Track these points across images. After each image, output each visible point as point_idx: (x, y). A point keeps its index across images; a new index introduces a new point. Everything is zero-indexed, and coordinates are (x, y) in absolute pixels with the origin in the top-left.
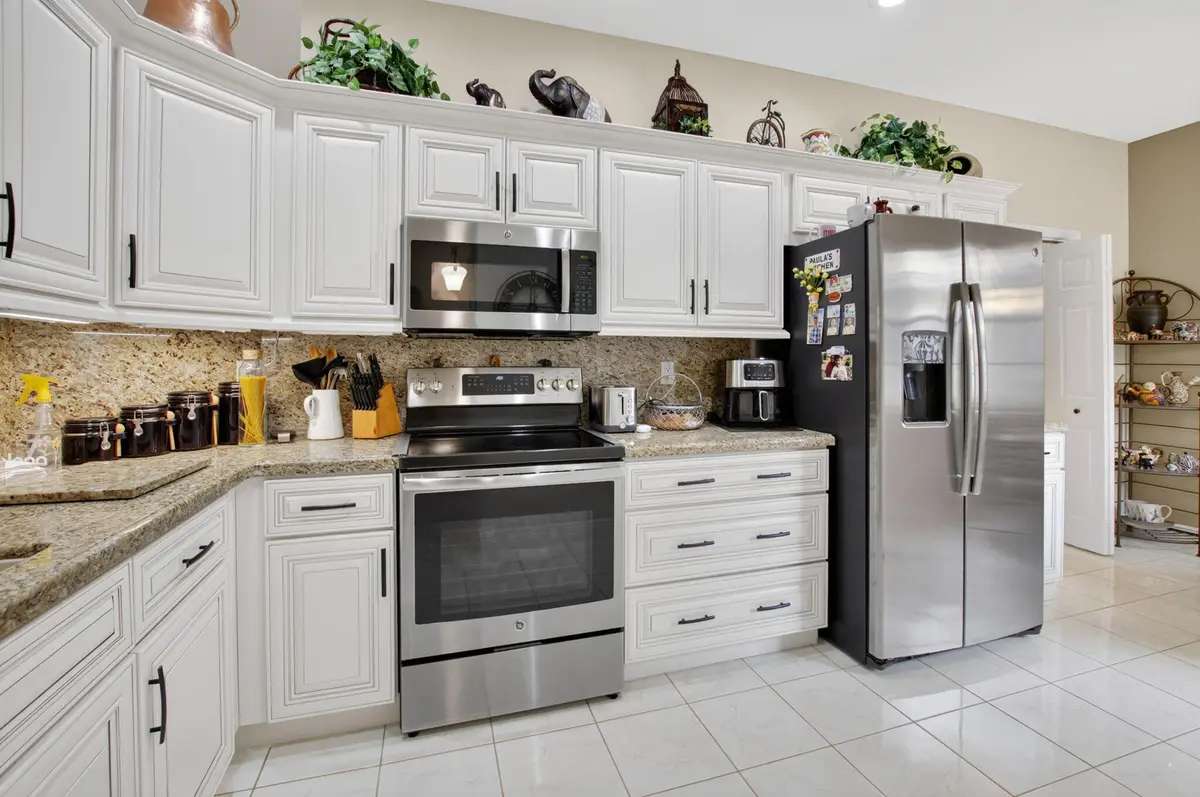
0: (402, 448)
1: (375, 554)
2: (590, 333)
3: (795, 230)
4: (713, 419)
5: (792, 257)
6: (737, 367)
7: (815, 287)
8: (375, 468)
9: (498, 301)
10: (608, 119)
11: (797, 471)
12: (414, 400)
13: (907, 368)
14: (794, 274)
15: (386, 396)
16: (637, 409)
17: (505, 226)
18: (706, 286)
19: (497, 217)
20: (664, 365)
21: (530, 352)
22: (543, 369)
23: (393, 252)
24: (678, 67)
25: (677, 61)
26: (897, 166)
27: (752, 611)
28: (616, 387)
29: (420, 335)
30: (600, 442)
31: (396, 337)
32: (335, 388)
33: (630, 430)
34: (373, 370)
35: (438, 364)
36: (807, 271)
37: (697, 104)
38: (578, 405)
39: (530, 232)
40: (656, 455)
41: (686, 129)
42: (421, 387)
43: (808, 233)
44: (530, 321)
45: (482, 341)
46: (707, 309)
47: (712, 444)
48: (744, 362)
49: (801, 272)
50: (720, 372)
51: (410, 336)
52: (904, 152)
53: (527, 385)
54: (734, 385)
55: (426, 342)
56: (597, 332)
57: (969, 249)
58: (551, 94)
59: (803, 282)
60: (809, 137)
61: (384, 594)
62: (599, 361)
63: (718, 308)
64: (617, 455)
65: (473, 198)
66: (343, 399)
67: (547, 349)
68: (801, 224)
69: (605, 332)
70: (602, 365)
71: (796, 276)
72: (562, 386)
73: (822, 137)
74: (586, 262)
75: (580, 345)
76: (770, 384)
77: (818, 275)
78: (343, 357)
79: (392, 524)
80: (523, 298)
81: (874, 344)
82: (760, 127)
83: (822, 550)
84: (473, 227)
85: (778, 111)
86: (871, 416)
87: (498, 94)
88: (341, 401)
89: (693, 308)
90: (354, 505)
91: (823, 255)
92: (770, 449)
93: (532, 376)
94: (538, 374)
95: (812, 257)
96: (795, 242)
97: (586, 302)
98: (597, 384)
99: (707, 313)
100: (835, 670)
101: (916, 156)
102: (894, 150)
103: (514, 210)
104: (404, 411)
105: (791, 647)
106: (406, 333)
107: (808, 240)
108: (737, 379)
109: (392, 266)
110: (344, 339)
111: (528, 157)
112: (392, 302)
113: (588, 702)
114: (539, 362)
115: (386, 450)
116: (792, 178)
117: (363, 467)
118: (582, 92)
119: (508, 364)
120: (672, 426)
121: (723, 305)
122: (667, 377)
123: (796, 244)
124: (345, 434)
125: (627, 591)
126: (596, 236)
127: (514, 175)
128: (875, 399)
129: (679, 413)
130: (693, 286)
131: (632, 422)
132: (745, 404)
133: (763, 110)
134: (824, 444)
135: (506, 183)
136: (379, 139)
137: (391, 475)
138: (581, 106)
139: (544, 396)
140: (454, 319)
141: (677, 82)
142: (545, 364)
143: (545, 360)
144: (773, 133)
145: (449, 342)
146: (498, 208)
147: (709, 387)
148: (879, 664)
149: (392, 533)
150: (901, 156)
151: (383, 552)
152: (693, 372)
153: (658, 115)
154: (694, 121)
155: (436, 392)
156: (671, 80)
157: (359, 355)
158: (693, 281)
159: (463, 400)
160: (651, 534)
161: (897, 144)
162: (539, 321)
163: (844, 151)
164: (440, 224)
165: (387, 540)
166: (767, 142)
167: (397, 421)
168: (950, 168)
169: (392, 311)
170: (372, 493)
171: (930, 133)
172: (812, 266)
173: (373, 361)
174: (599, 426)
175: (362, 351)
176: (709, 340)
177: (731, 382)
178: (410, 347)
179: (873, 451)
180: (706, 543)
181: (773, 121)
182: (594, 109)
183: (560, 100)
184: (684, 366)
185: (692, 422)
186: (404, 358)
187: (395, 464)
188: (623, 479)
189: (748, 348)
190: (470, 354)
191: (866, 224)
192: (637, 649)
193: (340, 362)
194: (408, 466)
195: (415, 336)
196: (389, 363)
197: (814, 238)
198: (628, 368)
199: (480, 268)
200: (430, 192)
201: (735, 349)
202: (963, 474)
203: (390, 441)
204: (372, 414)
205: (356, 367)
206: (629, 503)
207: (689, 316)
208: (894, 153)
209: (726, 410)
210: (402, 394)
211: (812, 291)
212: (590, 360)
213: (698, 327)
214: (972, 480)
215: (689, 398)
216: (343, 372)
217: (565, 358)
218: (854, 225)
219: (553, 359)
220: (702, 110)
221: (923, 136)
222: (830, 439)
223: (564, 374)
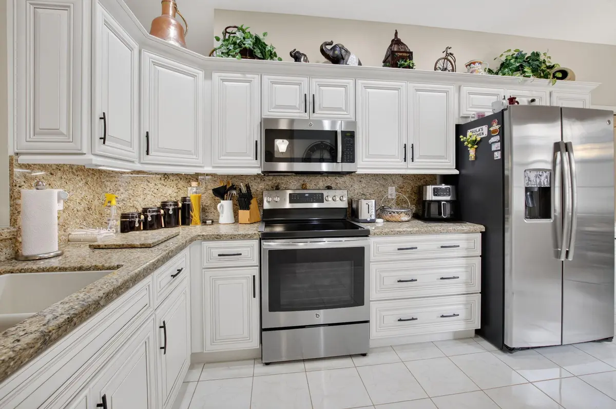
0: (262, 228)
1: (250, 278)
2: (352, 172)
3: (461, 115)
4: (416, 216)
5: (460, 130)
6: (430, 189)
7: (473, 145)
8: (250, 237)
9: (304, 157)
10: (360, 64)
11: (463, 244)
12: (266, 206)
13: (527, 189)
14: (461, 139)
15: (254, 203)
16: (376, 211)
17: (309, 120)
18: (412, 147)
19: (305, 116)
20: (390, 188)
21: (322, 182)
22: (328, 191)
23: (256, 135)
24: (396, 33)
25: (396, 31)
26: (521, 78)
27: (438, 317)
28: (365, 199)
29: (270, 174)
30: (358, 227)
31: (258, 175)
32: (230, 200)
33: (373, 221)
34: (247, 191)
35: (277, 188)
36: (468, 137)
37: (407, 52)
38: (346, 208)
39: (320, 122)
40: (386, 234)
41: (401, 66)
42: (270, 199)
43: (469, 117)
44: (320, 167)
45: (298, 177)
46: (413, 159)
47: (416, 229)
48: (433, 187)
49: (465, 138)
50: (420, 192)
51: (264, 175)
52: (525, 70)
53: (320, 199)
54: (428, 199)
55: (271, 177)
56: (355, 172)
57: (565, 121)
58: (331, 53)
59: (466, 143)
60: (470, 65)
61: (254, 297)
62: (356, 186)
63: (417, 159)
64: (366, 234)
65: (294, 107)
66: (234, 205)
67: (330, 181)
68: (464, 112)
69: (359, 171)
70: (357, 188)
71: (462, 139)
72: (338, 199)
73: (477, 64)
74: (349, 137)
75: (346, 178)
76: (448, 198)
77: (474, 139)
78: (234, 185)
79: (258, 264)
80: (317, 155)
81: (508, 176)
82: (441, 62)
83: (478, 287)
84: (292, 121)
85: (451, 52)
86: (506, 216)
87: (305, 56)
88: (233, 206)
89: (405, 159)
90: (241, 254)
91: (477, 129)
92: (448, 232)
93: (322, 194)
94: (326, 193)
95: (472, 130)
96: (462, 122)
97: (350, 156)
98: (355, 198)
99: (413, 161)
100: (485, 351)
101: (533, 72)
102: (520, 69)
103: (314, 112)
104: (262, 211)
105: (460, 338)
106: (263, 173)
107: (469, 120)
108: (430, 195)
109: (256, 141)
110: (235, 176)
111: (320, 85)
112: (256, 159)
113: (351, 356)
114: (327, 187)
115: (255, 229)
116: (460, 87)
117: (245, 237)
118: (347, 51)
119: (311, 188)
120: (394, 219)
121: (421, 157)
122: (391, 195)
123: (462, 123)
124: (235, 221)
125: (371, 302)
126: (354, 123)
127: (314, 95)
128: (508, 207)
129: (398, 213)
130: (405, 147)
131: (373, 217)
132: (434, 209)
133: (443, 52)
134: (479, 230)
135: (309, 99)
136: (249, 81)
137: (257, 241)
138: (346, 58)
139: (329, 203)
140: (283, 167)
141: (396, 42)
142: (329, 188)
143: (329, 186)
144: (449, 64)
145: (283, 177)
146: (306, 112)
147: (414, 200)
148: (511, 350)
149: (258, 268)
150: (524, 72)
151: (254, 276)
152: (405, 192)
153: (387, 59)
154: (406, 61)
155: (277, 202)
156: (393, 41)
157: (241, 184)
158: (405, 145)
159: (288, 205)
160: (383, 274)
161: (521, 66)
162: (325, 167)
163: (490, 71)
164: (276, 121)
165: (256, 272)
166: (446, 69)
167: (258, 215)
168: (554, 77)
169: (257, 163)
170: (249, 249)
171: (542, 58)
172: (473, 134)
173: (248, 187)
174: (357, 219)
175: (242, 182)
176: (415, 175)
177: (426, 198)
178: (264, 180)
179: (507, 235)
180: (412, 280)
181: (449, 58)
182: (352, 60)
183: (335, 56)
184: (400, 189)
185: (406, 218)
186: (262, 186)
187: (259, 235)
188: (369, 246)
189: (436, 179)
190: (293, 183)
191: (503, 111)
192: (376, 332)
193: (233, 187)
194: (266, 237)
195: (267, 174)
196: (256, 187)
197: (473, 120)
198: (370, 190)
199: (296, 141)
200: (274, 106)
201: (428, 179)
202: (561, 249)
203: (256, 225)
204: (247, 212)
205: (240, 190)
206: (372, 258)
207: (403, 163)
208: (520, 70)
209: (424, 212)
210: (261, 202)
211: (471, 148)
212: (352, 186)
213: (407, 168)
214: (567, 252)
215: (404, 206)
216: (234, 192)
217: (339, 185)
218: (496, 112)
219: (332, 186)
220: (410, 55)
221: (538, 60)
222: (483, 228)
223: (338, 193)
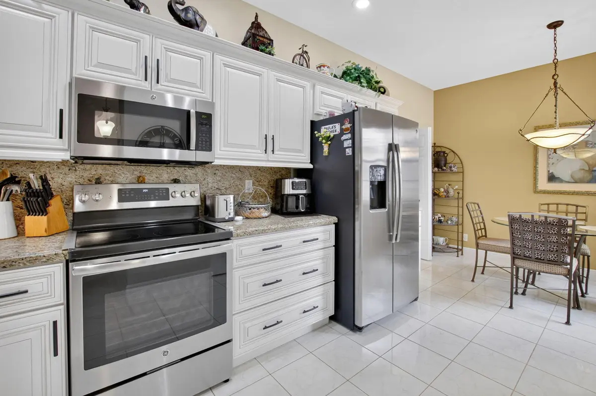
0: (71, 243)
1: (47, 327)
2: (207, 163)
3: (315, 112)
4: (274, 211)
5: (315, 126)
6: (288, 183)
7: (327, 141)
8: (48, 260)
9: (139, 140)
10: (217, 36)
11: (321, 237)
12: (79, 207)
13: (372, 183)
14: (315, 134)
15: (55, 205)
16: (234, 206)
17: (150, 92)
18: (273, 139)
19: (146, 85)
20: (247, 181)
21: (166, 173)
22: (175, 185)
23: (64, 101)
24: (257, 17)
25: (256, 13)
26: (359, 87)
27: (301, 314)
28: (221, 195)
29: (85, 161)
30: (210, 229)
31: (64, 163)
32: (8, 200)
33: (231, 220)
34: (43, 186)
35: (98, 181)
36: (322, 133)
37: (267, 38)
38: (197, 206)
39: (162, 97)
40: (251, 234)
41: (262, 51)
42: (86, 198)
43: (322, 115)
44: (161, 154)
45: (133, 167)
46: (273, 151)
47: (280, 226)
48: (291, 180)
49: (319, 134)
50: (277, 186)
51: (76, 162)
52: (362, 80)
53: (164, 195)
54: (286, 193)
55: (89, 167)
56: (211, 163)
58: (183, 15)
59: (320, 139)
60: (320, 67)
61: (56, 354)
62: (210, 179)
63: (278, 151)
64: (227, 237)
65: (127, 70)
66: (16, 207)
67: (176, 172)
68: (318, 110)
69: (217, 162)
70: (211, 182)
71: (317, 135)
72: (188, 195)
73: (326, 67)
74: (205, 120)
75: (198, 170)
76: (304, 192)
77: (328, 135)
78: (17, 177)
79: (63, 300)
80: (157, 139)
81: (358, 171)
82: (298, 57)
83: (332, 277)
84: (121, 89)
85: (307, 51)
86: (356, 206)
87: (146, 7)
88: (14, 210)
89: (266, 150)
90: (26, 292)
91: (331, 126)
92: (309, 226)
93: (167, 189)
94: (172, 188)
95: (325, 127)
96: (316, 119)
97: (206, 143)
98: (209, 193)
99: (273, 153)
100: (339, 334)
101: (367, 83)
102: (357, 79)
103: (158, 82)
104: (71, 215)
105: (318, 328)
106: (73, 159)
107: (321, 118)
108: (288, 188)
109: (61, 111)
110: (17, 163)
111: (167, 50)
112: (61, 137)
113: (211, 389)
114: (172, 180)
115: (57, 245)
116: (314, 86)
117: (33, 261)
118: (202, 18)
119: (151, 182)
120: (254, 216)
121: (281, 149)
122: (249, 189)
123: (316, 120)
124: (18, 234)
125: (234, 317)
126: (212, 104)
127: (158, 60)
128: (358, 198)
129: (258, 209)
130: (266, 138)
131: (232, 215)
132: (291, 203)
133: (299, 49)
134: (333, 222)
135: (152, 64)
136: (51, 17)
137: (61, 265)
138: (201, 26)
139: (176, 201)
140: (106, 151)
141: (256, 25)
142: (176, 181)
143: (176, 179)
144: (305, 61)
145: (108, 167)
146: (146, 80)
147: (271, 194)
148: (360, 329)
149: (63, 308)
150: (361, 83)
151: (55, 323)
152: (262, 186)
153: (247, 41)
154: (267, 48)
155: (97, 201)
156: (253, 23)
157: (31, 175)
158: (266, 135)
159: (114, 205)
160: (247, 281)
161: (359, 76)
162: (165, 154)
163: (335, 76)
164: (97, 84)
165: (59, 315)
166: (302, 65)
167: (65, 222)
168: (379, 91)
169: (63, 143)
170: (44, 280)
171: (371, 74)
172: (325, 131)
173: (44, 180)
174: (211, 219)
175: (34, 173)
176: (271, 168)
177: (284, 191)
178: (76, 170)
179: (357, 223)
180: (277, 281)
181: (305, 55)
182: (209, 30)
183: (188, 19)
184: (257, 182)
185: (266, 214)
186: (71, 178)
187: (65, 256)
188: (232, 251)
189: (290, 173)
190: (123, 175)
191: (354, 111)
192: (239, 350)
193: (13, 180)
194: (75, 257)
195: (80, 162)
196: (56, 181)
197: (325, 118)
198: (227, 184)
199: (127, 117)
200: (94, 62)
201: (283, 172)
202: (393, 233)
203: (59, 237)
204: (43, 219)
205: (29, 184)
206: (235, 264)
207: (264, 155)
208: (357, 80)
209: (282, 206)
210: (69, 203)
211: (325, 143)
212: (205, 179)
213: (268, 161)
214: (397, 235)
215: (261, 200)
216: (15, 188)
217: (188, 177)
218: (346, 112)
219: (180, 178)
220: (271, 42)
221: (369, 74)
222: (334, 219)
223: (188, 188)
